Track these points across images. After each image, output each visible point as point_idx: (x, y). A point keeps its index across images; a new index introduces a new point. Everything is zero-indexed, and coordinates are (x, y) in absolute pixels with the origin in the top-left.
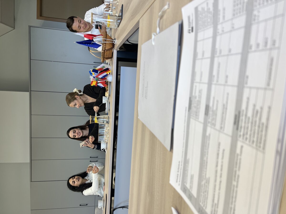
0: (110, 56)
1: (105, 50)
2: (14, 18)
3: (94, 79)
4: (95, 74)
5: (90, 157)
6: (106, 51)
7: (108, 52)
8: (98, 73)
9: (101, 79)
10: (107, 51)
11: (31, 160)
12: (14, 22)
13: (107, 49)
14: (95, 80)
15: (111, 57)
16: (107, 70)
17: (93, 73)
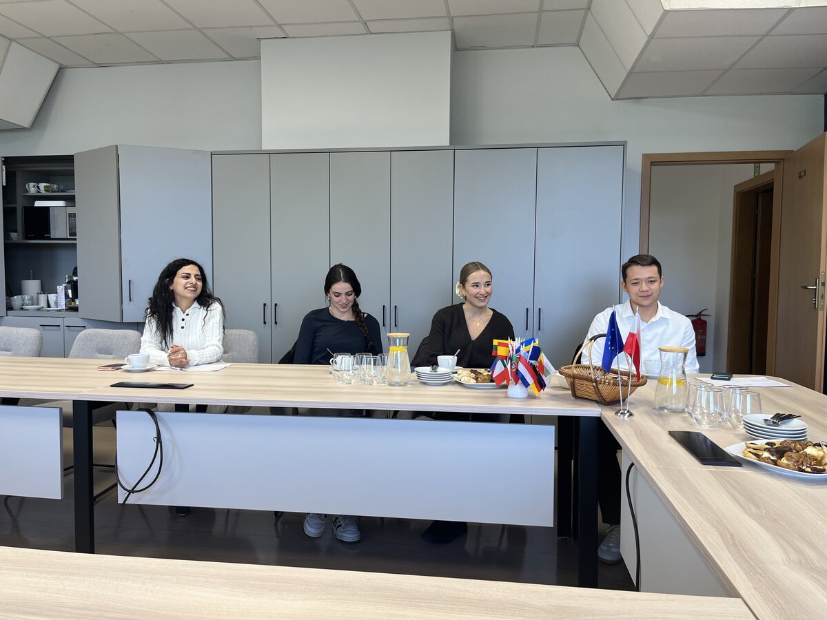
0: (579, 393)
1: (596, 382)
2: (641, 98)
3: (513, 350)
4: (528, 352)
5: (276, 305)
6: (595, 384)
7: (592, 390)
8: (531, 361)
9: (514, 370)
10: (594, 386)
11: (269, 153)
12: (630, 99)
13: (600, 386)
14: (511, 353)
15: (578, 395)
16: (541, 385)
17: (530, 348)
